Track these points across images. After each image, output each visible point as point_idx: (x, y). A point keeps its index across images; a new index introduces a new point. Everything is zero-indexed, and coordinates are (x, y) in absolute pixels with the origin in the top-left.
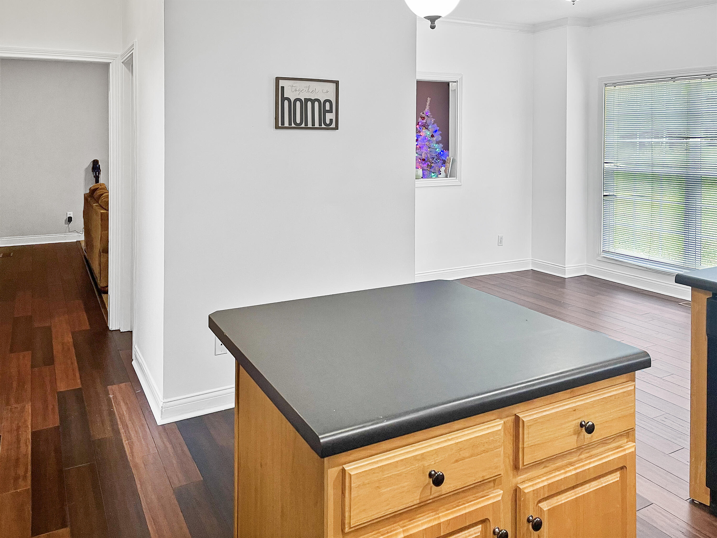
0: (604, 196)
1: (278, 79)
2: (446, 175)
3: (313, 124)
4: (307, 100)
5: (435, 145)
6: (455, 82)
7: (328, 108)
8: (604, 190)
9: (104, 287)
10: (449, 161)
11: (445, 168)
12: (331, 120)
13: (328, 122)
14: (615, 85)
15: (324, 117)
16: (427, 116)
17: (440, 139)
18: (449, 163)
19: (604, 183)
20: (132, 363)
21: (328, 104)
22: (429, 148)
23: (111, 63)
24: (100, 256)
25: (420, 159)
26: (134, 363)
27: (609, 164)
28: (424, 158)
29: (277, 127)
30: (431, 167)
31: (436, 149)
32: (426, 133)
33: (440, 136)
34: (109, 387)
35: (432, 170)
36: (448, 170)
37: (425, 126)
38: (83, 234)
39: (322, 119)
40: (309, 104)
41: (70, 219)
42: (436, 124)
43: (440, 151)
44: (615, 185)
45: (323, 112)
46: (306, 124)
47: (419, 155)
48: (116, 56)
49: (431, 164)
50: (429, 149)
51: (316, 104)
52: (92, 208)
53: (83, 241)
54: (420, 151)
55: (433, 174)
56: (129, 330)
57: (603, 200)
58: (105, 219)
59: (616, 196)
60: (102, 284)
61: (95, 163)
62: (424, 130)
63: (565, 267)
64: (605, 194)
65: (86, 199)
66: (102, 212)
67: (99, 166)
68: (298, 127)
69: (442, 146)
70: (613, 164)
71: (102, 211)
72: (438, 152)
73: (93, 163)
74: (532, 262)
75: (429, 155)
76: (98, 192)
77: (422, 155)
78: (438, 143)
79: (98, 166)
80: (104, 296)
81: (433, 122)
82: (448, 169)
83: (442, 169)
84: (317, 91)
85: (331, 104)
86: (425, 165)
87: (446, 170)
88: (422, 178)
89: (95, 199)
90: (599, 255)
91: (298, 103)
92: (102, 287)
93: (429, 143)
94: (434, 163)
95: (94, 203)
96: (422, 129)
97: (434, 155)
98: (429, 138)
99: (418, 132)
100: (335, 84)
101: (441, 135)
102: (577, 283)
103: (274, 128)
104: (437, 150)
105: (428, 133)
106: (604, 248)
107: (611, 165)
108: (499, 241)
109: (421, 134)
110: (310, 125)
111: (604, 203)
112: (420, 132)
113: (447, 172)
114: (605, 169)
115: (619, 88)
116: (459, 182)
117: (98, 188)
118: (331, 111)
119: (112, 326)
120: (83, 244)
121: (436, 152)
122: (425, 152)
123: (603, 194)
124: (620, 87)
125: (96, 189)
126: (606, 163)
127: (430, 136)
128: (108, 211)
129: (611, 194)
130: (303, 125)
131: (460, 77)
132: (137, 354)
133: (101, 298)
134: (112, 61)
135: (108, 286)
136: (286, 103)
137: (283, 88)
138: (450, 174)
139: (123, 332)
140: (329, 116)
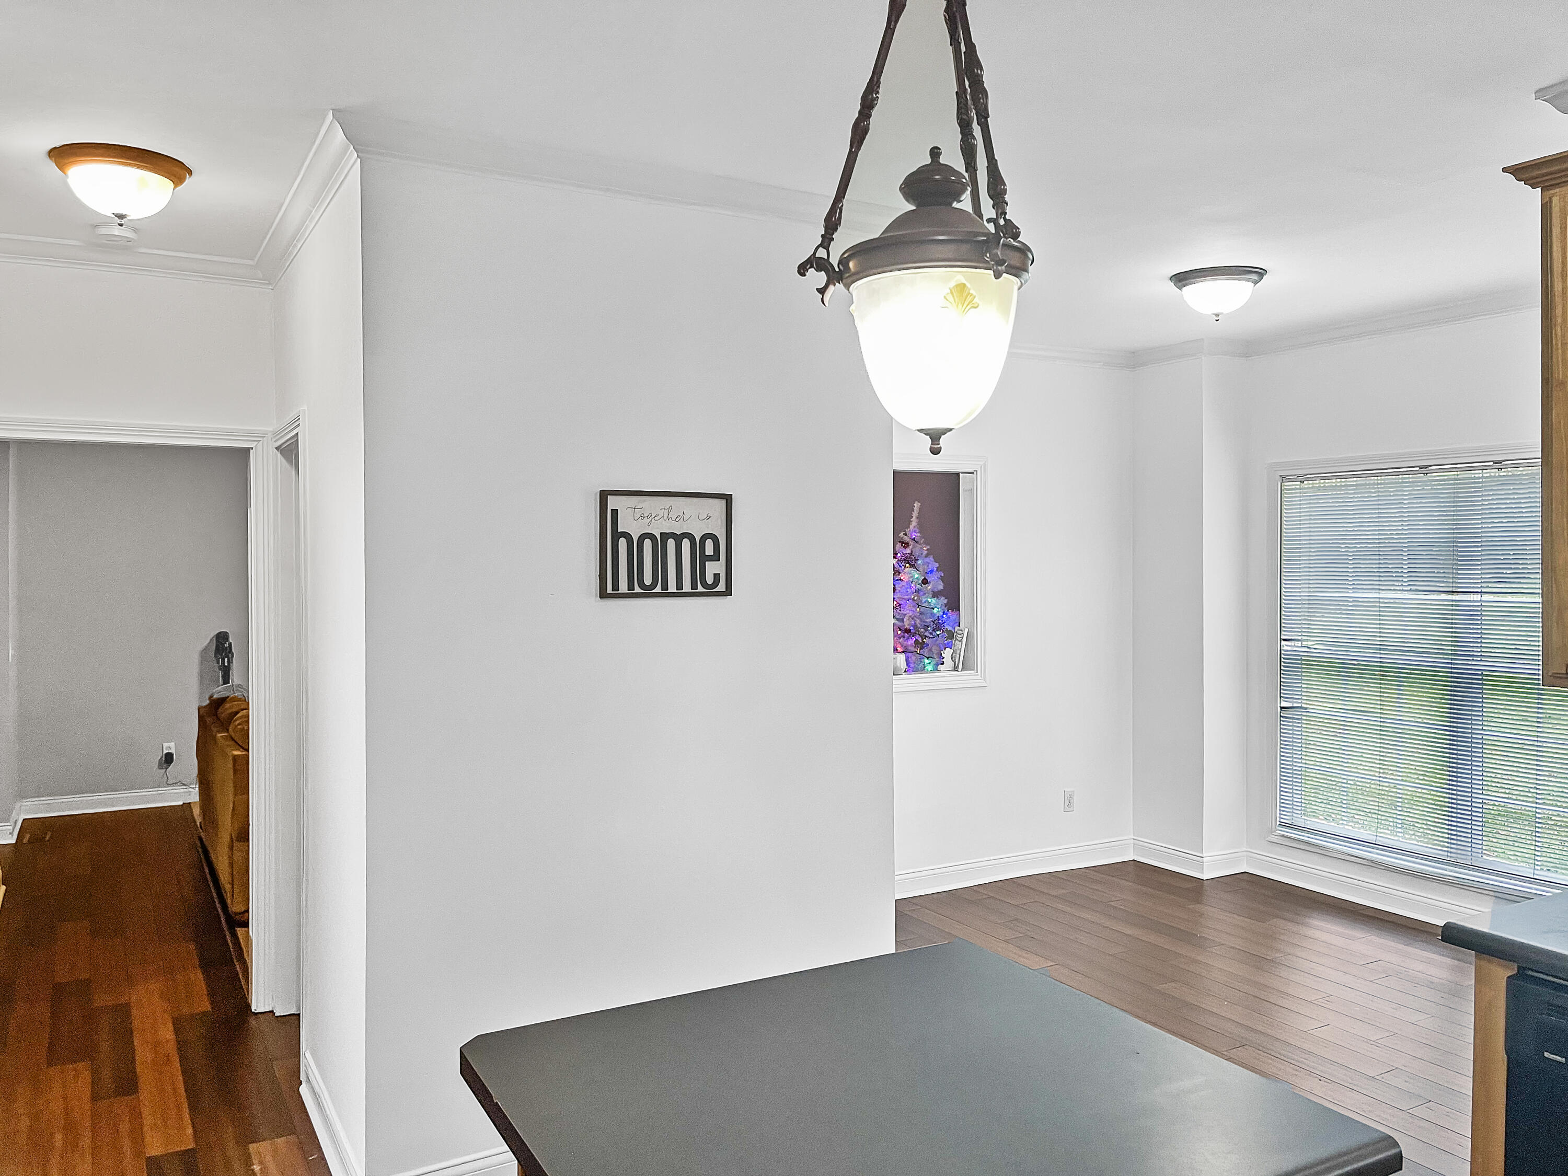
0: (1282, 708)
1: (604, 496)
2: (955, 663)
3: (679, 585)
4: (665, 536)
5: (930, 600)
6: (973, 473)
7: (709, 551)
8: (1281, 697)
9: (240, 913)
10: (960, 636)
11: (952, 651)
12: (717, 577)
13: (710, 580)
14: (1301, 478)
15: (702, 570)
16: (914, 540)
17: (941, 587)
18: (960, 641)
19: (1281, 681)
20: (300, 1090)
21: (709, 544)
22: (919, 605)
23: (252, 448)
24: (231, 848)
25: (900, 630)
26: (304, 1090)
27: (1292, 643)
28: (907, 626)
29: (603, 595)
30: (922, 646)
31: (933, 609)
32: (912, 575)
33: (940, 582)
34: (253, 1147)
35: (926, 652)
36: (958, 656)
37: (910, 561)
38: (197, 789)
39: (698, 574)
40: (671, 543)
41: (169, 759)
42: (932, 556)
43: (942, 614)
44: (1303, 686)
45: (700, 559)
46: (665, 586)
47: (898, 619)
48: (263, 435)
49: (922, 640)
50: (918, 609)
51: (686, 544)
52: (216, 743)
53: (195, 802)
54: (899, 613)
55: (927, 661)
56: (293, 1011)
57: (1279, 716)
58: (241, 768)
59: (1306, 708)
60: (235, 908)
61: (222, 638)
62: (907, 570)
63: (1202, 857)
64: (1284, 704)
65: (201, 719)
66: (236, 755)
67: (230, 644)
68: (647, 592)
69: (946, 601)
70: (1300, 643)
71: (236, 753)
72: (938, 615)
73: (217, 641)
74: (1134, 844)
75: (918, 621)
76: (228, 707)
77: (905, 620)
78: (935, 595)
79: (226, 645)
80: (240, 931)
81: (926, 552)
82: (958, 652)
83: (947, 653)
84: (686, 517)
85: (717, 544)
86: (911, 642)
87: (954, 654)
88: (905, 671)
89: (221, 721)
90: (1272, 832)
91: (648, 543)
92: (236, 914)
93: (919, 597)
94: (930, 637)
95: (219, 732)
96: (903, 567)
97: (928, 620)
98: (918, 586)
99: (896, 572)
100: (724, 501)
101: (942, 578)
102: (1227, 892)
103: (597, 596)
104: (936, 610)
105: (916, 576)
106: (1282, 816)
107: (1296, 645)
108: (1067, 803)
109: (902, 578)
110: (672, 588)
111: (1282, 723)
112: (900, 573)
113: (957, 660)
114: (1283, 652)
115: (1311, 486)
116: (983, 681)
117: (228, 697)
118: (715, 557)
119: (259, 1003)
120: (196, 811)
121: (933, 615)
122: (910, 614)
123: (1279, 705)
124: (1313, 484)
125: (223, 700)
126: (1285, 640)
127: (920, 582)
128: (248, 751)
129: (1295, 705)
130: (658, 589)
131: (982, 463)
132: (310, 1070)
133: (234, 935)
134: (255, 445)
135: (248, 911)
136: (622, 542)
137: (615, 512)
138: (965, 664)
139: (280, 1016)
140: (712, 568)
